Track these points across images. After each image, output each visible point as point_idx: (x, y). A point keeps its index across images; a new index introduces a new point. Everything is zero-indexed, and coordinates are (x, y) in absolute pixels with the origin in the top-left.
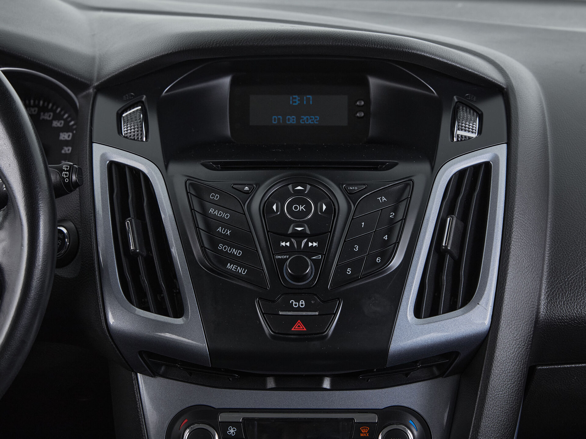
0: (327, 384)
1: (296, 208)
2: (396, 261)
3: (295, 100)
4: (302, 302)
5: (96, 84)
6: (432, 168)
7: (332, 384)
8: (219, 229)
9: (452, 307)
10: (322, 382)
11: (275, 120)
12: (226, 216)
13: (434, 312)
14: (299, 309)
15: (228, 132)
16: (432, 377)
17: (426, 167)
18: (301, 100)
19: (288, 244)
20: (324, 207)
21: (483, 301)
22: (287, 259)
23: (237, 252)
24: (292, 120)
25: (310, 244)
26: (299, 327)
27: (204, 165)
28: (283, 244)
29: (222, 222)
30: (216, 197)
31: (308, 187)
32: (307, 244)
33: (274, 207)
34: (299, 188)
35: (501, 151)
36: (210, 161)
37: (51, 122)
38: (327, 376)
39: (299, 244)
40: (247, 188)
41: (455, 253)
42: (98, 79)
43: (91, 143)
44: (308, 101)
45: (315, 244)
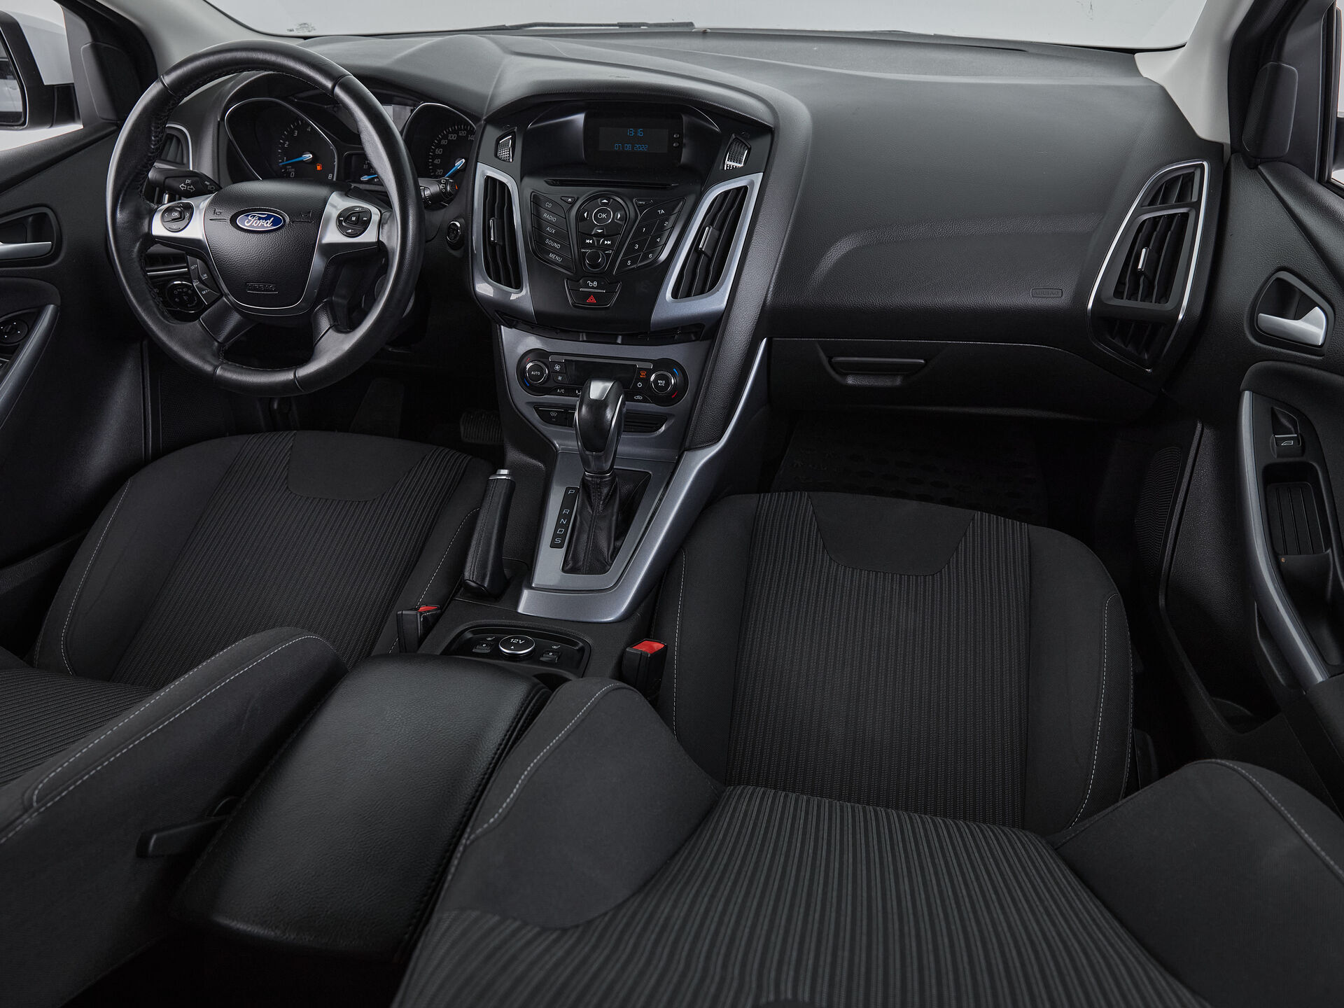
0: (619, 341)
1: (600, 216)
2: (663, 256)
3: (631, 132)
4: (595, 283)
5: (485, 117)
7: (622, 340)
8: (548, 229)
9: (702, 291)
10: (616, 339)
11: (617, 147)
12: (553, 219)
13: (688, 294)
14: (593, 287)
16: (689, 341)
17: (698, 187)
18: (636, 133)
19: (591, 241)
20: (619, 216)
21: (722, 291)
22: (589, 252)
23: (557, 246)
24: (628, 147)
25: (606, 242)
26: (592, 300)
27: (546, 182)
28: (588, 241)
29: (550, 222)
30: (549, 205)
31: (611, 201)
32: (603, 242)
33: (585, 215)
34: (605, 201)
35: (758, 177)
36: (549, 179)
38: (621, 335)
39: (598, 241)
40: (570, 200)
41: (709, 253)
42: (486, 114)
43: (477, 162)
44: (640, 133)
45: (609, 242)
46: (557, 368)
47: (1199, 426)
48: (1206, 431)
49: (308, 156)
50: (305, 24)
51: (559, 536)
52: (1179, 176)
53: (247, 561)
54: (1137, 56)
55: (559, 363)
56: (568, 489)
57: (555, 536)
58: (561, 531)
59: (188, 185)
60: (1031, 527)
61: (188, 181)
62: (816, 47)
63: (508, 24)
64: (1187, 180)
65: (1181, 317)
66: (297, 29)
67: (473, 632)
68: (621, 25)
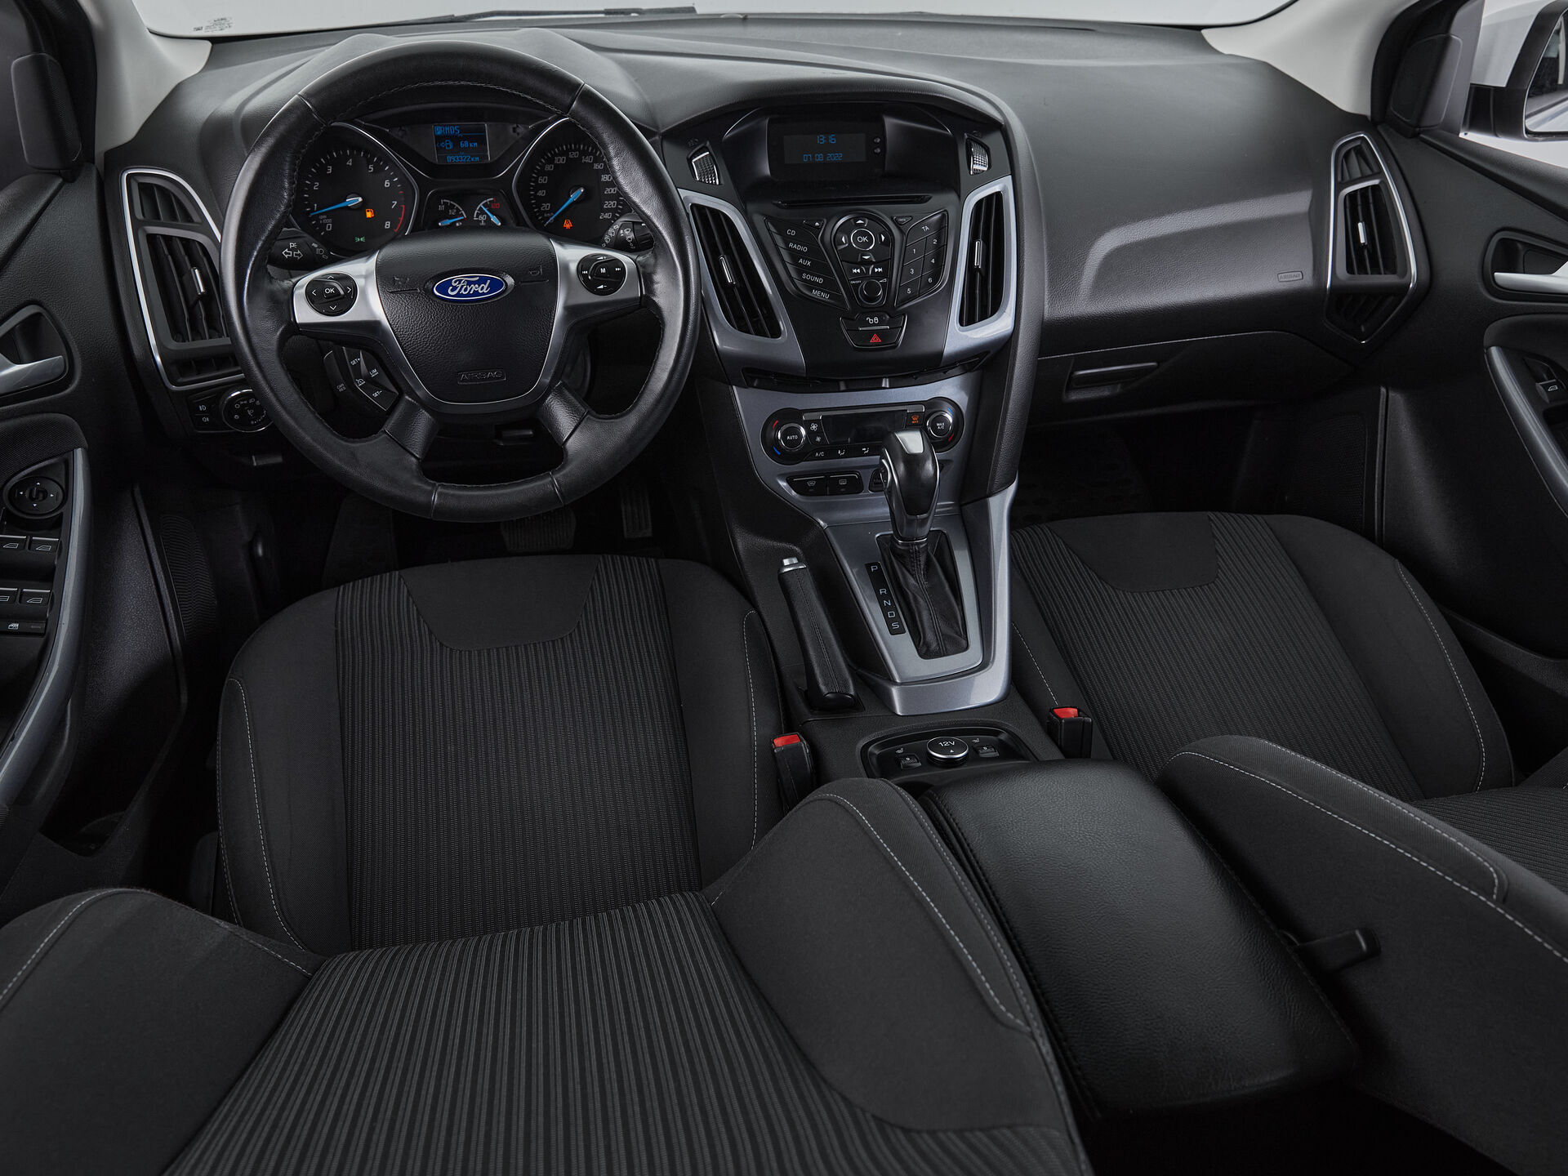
0: (885, 384)
1: (860, 239)
2: (945, 279)
3: (821, 139)
4: (876, 319)
5: (662, 131)
6: (959, 196)
7: (890, 383)
8: (801, 261)
9: (984, 317)
10: (881, 382)
11: (806, 158)
12: (805, 249)
13: (973, 320)
14: (874, 325)
15: (767, 171)
17: (953, 196)
18: (827, 139)
19: (859, 271)
20: (883, 238)
21: (1008, 310)
22: (860, 283)
23: (820, 280)
24: (820, 158)
25: (876, 270)
26: (875, 339)
27: (775, 204)
28: (855, 271)
29: (801, 254)
30: (794, 233)
31: (867, 220)
32: (873, 270)
33: (844, 240)
34: (860, 222)
35: (1007, 182)
37: (592, 165)
38: (887, 377)
39: (868, 270)
40: (817, 224)
41: (984, 272)
44: (832, 140)
45: (880, 270)
46: (814, 427)
47: (1383, 390)
48: (1391, 394)
49: (354, 201)
50: (222, 19)
51: (893, 620)
52: (1350, 150)
53: (451, 748)
54: (1204, 32)
55: (816, 421)
56: (868, 566)
57: (889, 622)
58: (891, 614)
59: (293, 250)
60: (1266, 517)
61: (292, 245)
62: (899, 32)
63: (457, 14)
64: (1361, 152)
65: (1411, 286)
66: (208, 27)
67: (882, 746)
68: (608, 12)
